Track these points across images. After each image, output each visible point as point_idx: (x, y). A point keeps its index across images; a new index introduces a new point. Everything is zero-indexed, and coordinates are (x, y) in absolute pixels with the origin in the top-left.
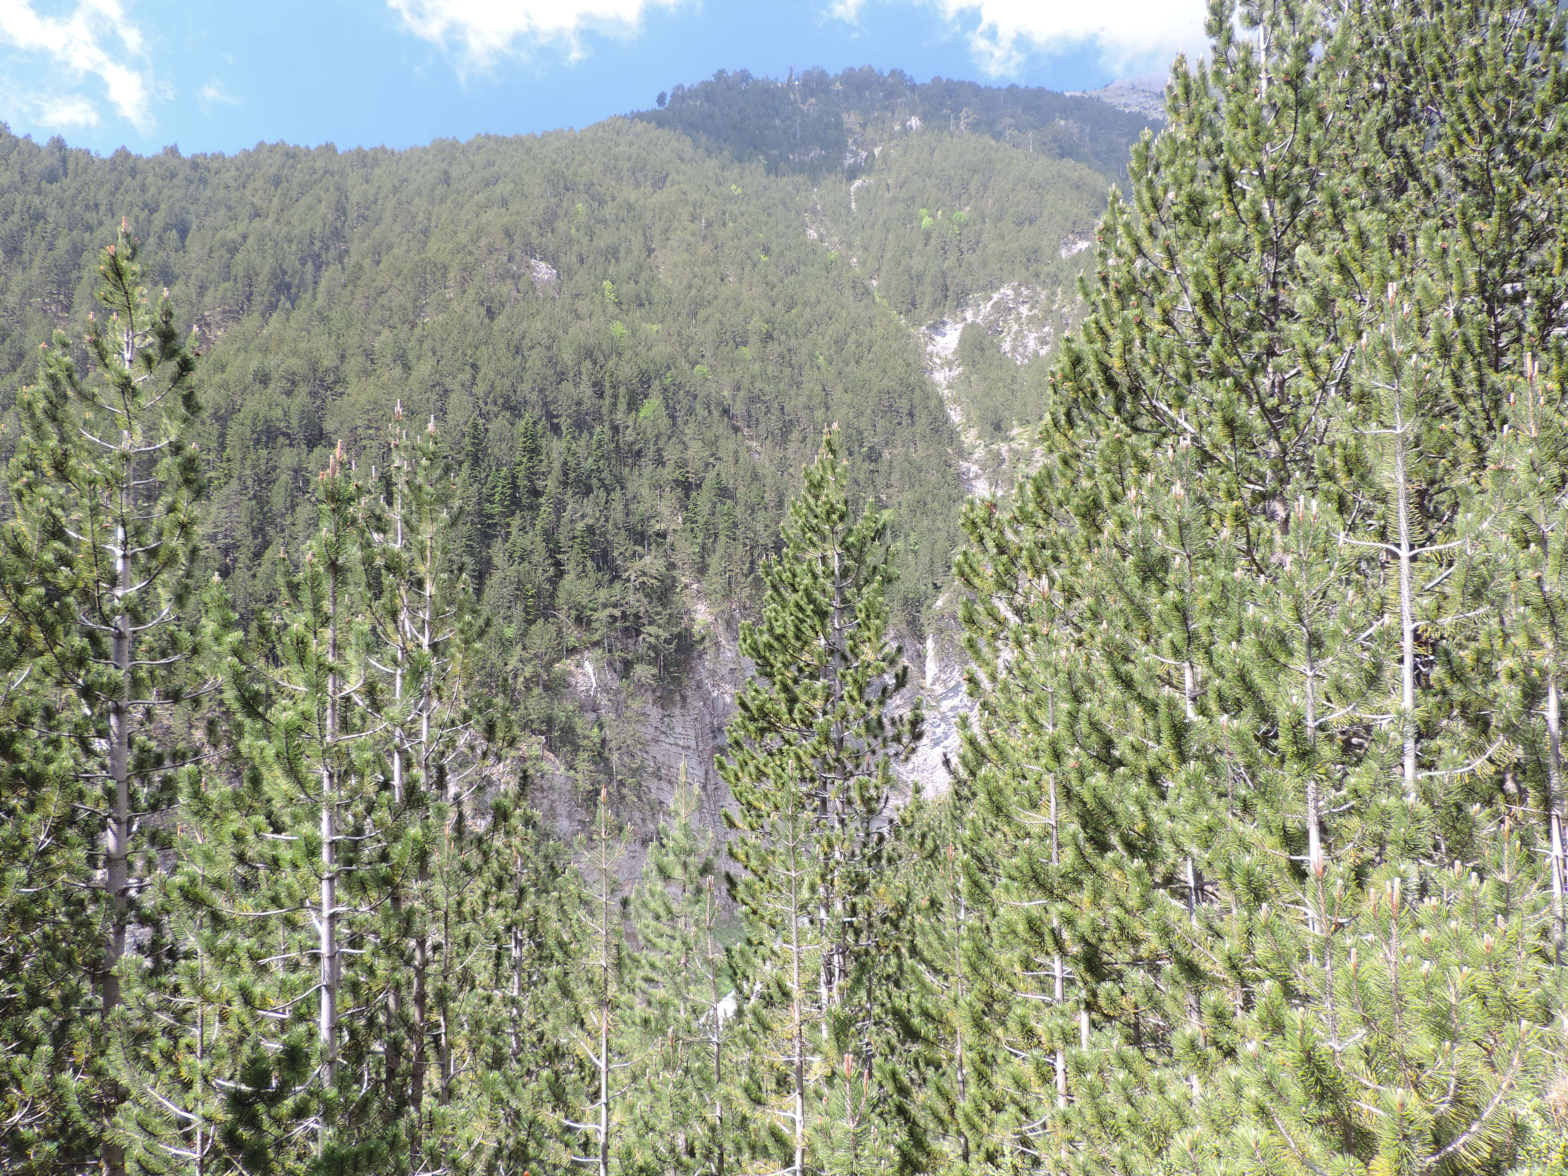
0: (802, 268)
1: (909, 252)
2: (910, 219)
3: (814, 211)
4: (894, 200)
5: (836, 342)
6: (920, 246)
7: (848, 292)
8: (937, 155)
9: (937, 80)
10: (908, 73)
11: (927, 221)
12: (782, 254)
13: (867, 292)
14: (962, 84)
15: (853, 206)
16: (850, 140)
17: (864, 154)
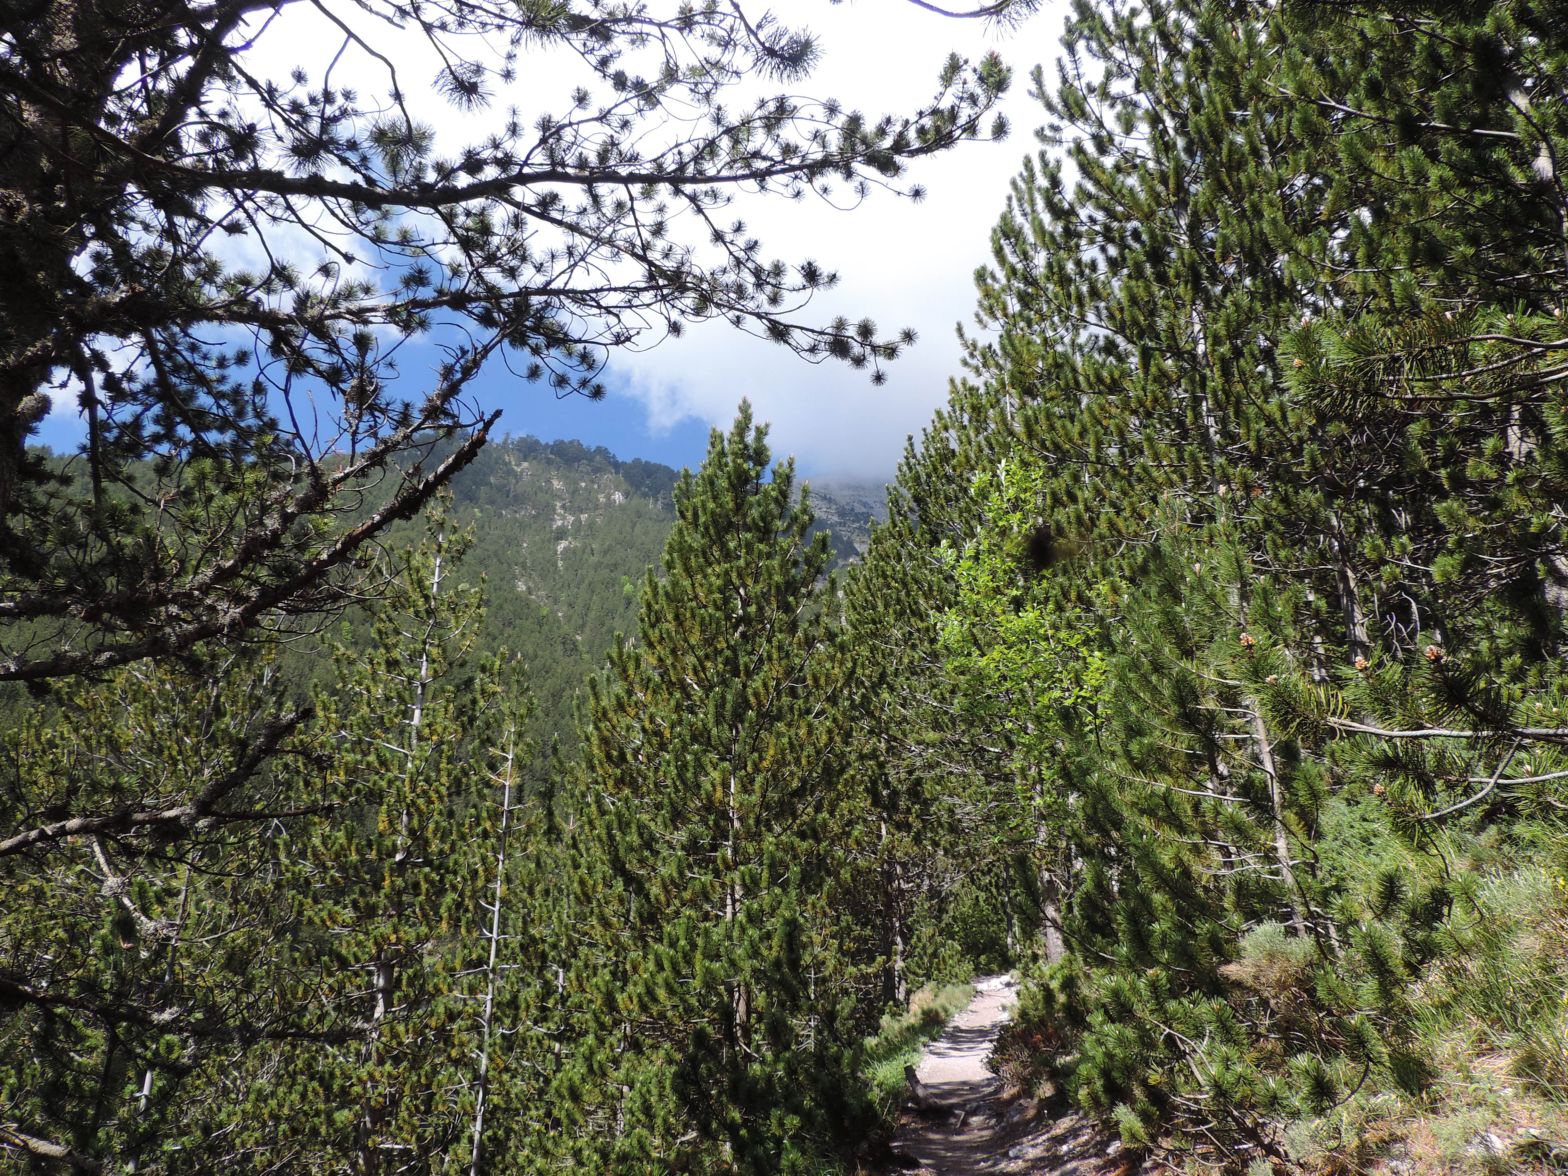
1: (611, 613)
3: (524, 566)
4: (597, 567)
8: (637, 529)
9: (637, 461)
10: (612, 451)
11: (628, 587)
14: (658, 467)
15: (560, 563)
16: (559, 504)
17: (571, 519)
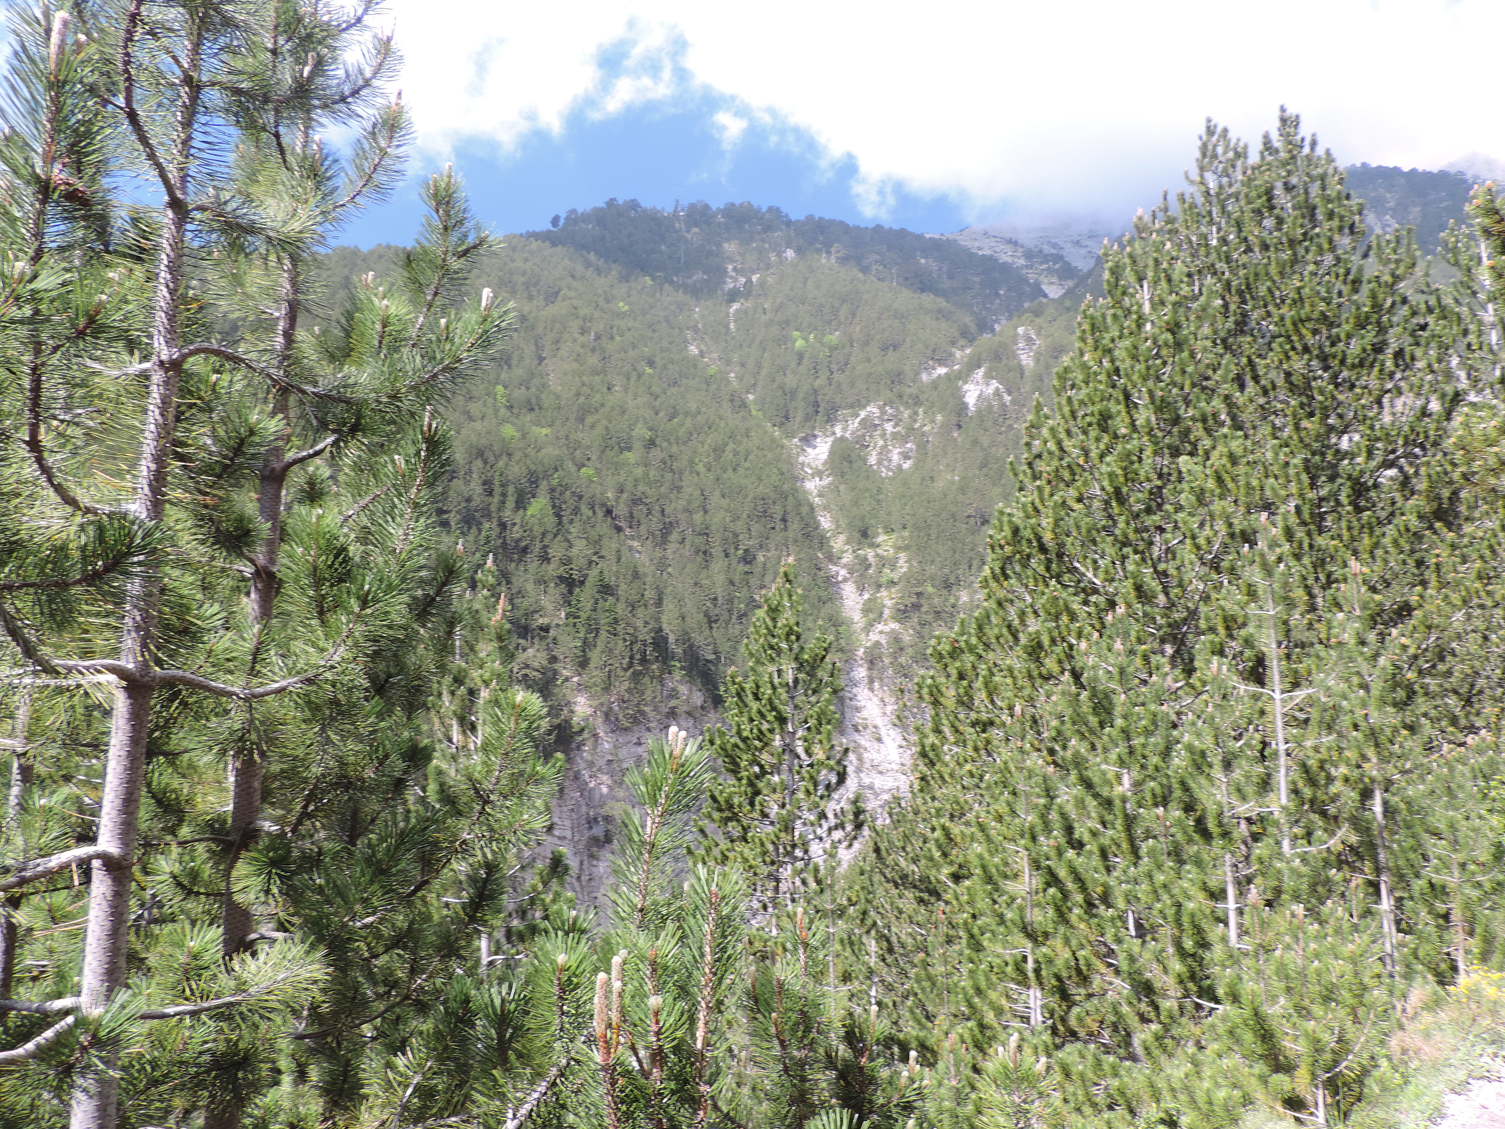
0: (684, 381)
1: (783, 370)
2: (784, 340)
3: (696, 330)
4: (769, 324)
5: (715, 450)
6: (793, 365)
7: (726, 405)
8: (810, 284)
9: (810, 218)
10: (784, 210)
11: (800, 343)
12: (665, 367)
13: (744, 405)
14: (832, 222)
15: (732, 326)
16: (730, 267)
17: (743, 280)
